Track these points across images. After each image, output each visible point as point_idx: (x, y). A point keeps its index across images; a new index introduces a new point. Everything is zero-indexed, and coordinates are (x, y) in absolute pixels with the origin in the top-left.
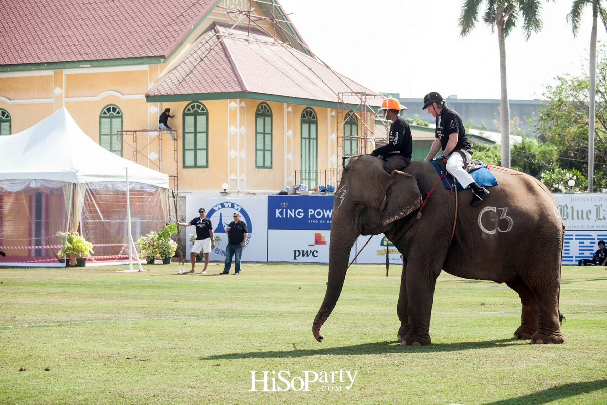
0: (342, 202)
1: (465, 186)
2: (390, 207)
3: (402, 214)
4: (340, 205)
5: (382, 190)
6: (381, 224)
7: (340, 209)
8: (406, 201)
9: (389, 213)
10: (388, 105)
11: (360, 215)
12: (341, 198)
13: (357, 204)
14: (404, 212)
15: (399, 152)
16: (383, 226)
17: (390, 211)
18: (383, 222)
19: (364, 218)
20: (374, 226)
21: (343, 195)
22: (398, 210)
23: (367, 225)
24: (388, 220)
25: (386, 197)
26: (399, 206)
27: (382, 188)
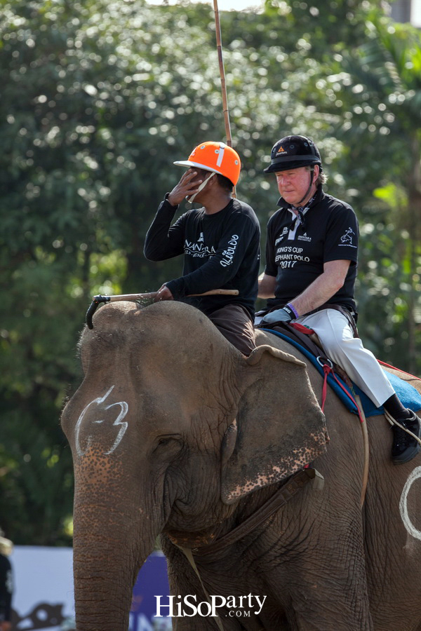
0: (120, 435)
1: (380, 400)
2: (248, 452)
3: (278, 469)
4: (116, 444)
5: (228, 400)
6: (220, 498)
7: (113, 456)
8: (291, 434)
9: (244, 467)
10: (219, 163)
11: (166, 472)
12: (117, 423)
13: (164, 441)
14: (284, 466)
15: (235, 292)
16: (223, 504)
17: (246, 462)
18: (225, 492)
19: (180, 483)
20: (203, 506)
21: (120, 417)
22: (268, 460)
23: (186, 504)
24: (238, 488)
25: (235, 422)
26: (270, 447)
27: (229, 393)
